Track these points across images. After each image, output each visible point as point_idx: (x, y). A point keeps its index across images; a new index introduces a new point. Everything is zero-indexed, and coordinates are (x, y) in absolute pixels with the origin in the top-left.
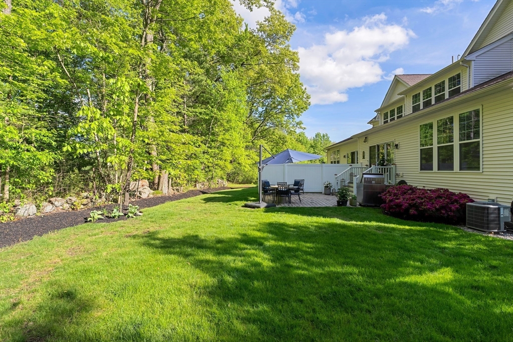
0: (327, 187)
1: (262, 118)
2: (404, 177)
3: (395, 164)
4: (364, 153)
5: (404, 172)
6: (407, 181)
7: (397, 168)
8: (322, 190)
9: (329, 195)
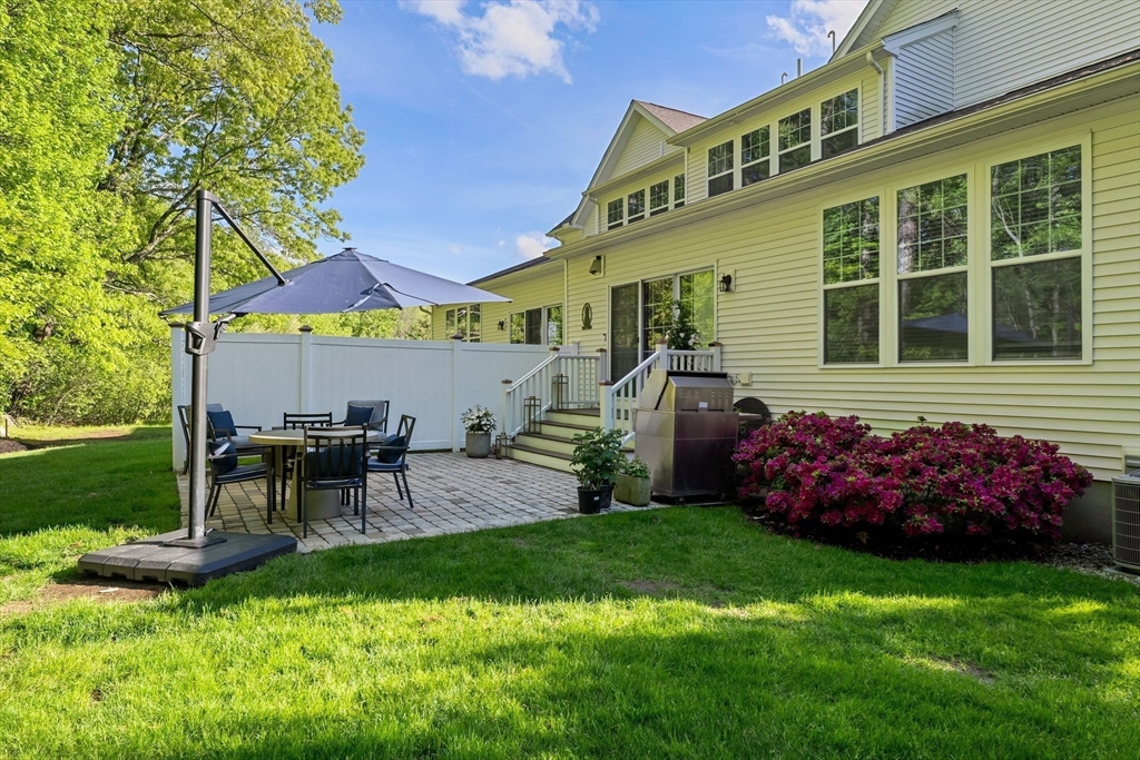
0: (479, 427)
1: (185, 185)
2: (755, 386)
3: (721, 345)
4: (587, 309)
5: (754, 371)
6: (766, 402)
7: (725, 356)
8: (459, 439)
9: (484, 457)
